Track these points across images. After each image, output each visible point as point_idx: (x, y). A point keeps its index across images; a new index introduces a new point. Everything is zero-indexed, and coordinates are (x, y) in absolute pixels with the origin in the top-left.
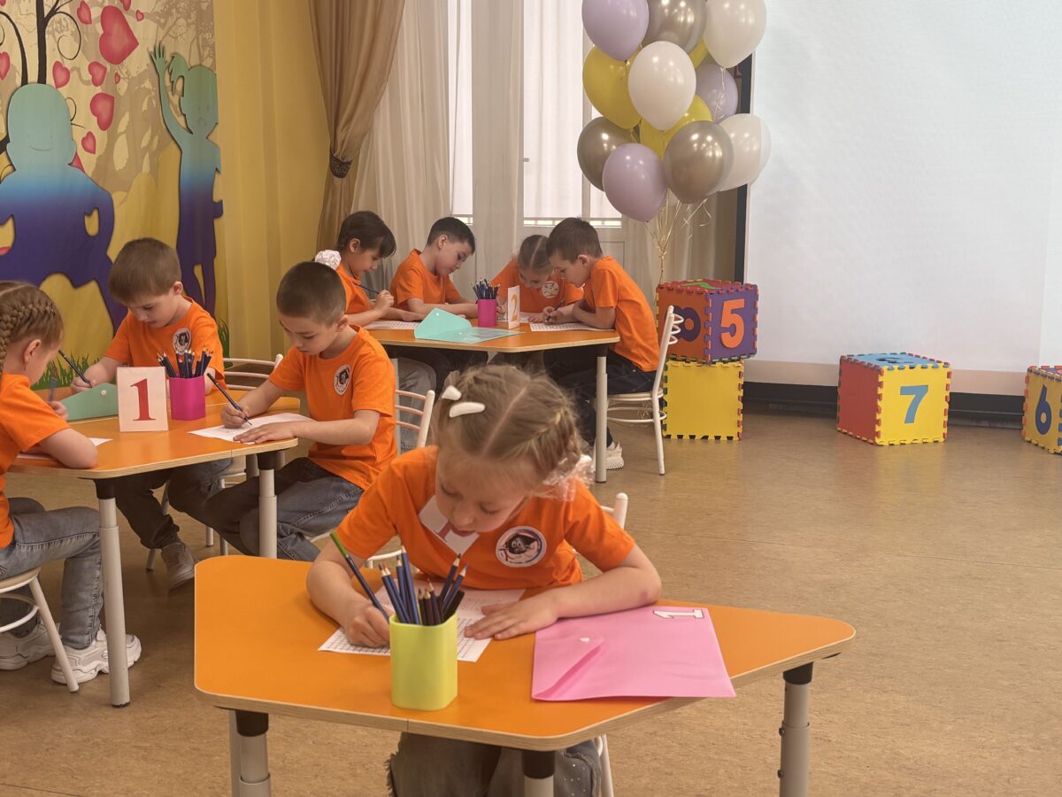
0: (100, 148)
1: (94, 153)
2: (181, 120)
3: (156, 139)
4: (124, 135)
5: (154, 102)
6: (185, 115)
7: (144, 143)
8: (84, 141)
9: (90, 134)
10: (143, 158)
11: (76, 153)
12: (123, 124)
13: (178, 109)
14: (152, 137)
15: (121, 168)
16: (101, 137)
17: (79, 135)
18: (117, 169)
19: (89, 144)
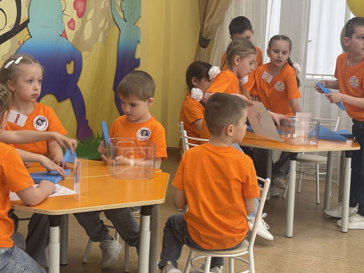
0: (77, 28)
1: (74, 30)
2: (121, 14)
3: (107, 23)
4: (90, 21)
5: (107, 4)
6: (123, 11)
7: (101, 25)
8: (69, 23)
9: (72, 20)
10: (100, 33)
11: (64, 30)
12: (90, 14)
13: (120, 8)
14: (105, 23)
15: (88, 38)
16: (78, 21)
17: (66, 20)
18: (85, 39)
19: (71, 25)
